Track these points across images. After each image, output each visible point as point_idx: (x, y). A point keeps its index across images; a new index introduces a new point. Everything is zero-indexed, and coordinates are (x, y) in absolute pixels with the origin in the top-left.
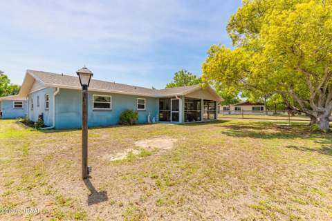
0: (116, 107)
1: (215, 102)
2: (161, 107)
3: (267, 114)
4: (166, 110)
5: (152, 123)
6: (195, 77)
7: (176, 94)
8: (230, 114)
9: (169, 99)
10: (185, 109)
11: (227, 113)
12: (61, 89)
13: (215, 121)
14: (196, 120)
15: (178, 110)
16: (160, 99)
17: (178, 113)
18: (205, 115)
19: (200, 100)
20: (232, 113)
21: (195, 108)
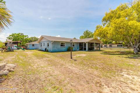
0: (66, 46)
1: (99, 44)
2: (80, 46)
3: (123, 48)
4: (82, 47)
5: (77, 51)
6: (92, 33)
7: (85, 41)
8: (107, 48)
9: (83, 43)
10: (88, 46)
11: (106, 48)
12: (54, 41)
13: (100, 50)
14: (92, 50)
15: (86, 47)
16: (80, 43)
17: (86, 48)
18: (95, 48)
19: (94, 43)
20: (108, 47)
21: (92, 46)
